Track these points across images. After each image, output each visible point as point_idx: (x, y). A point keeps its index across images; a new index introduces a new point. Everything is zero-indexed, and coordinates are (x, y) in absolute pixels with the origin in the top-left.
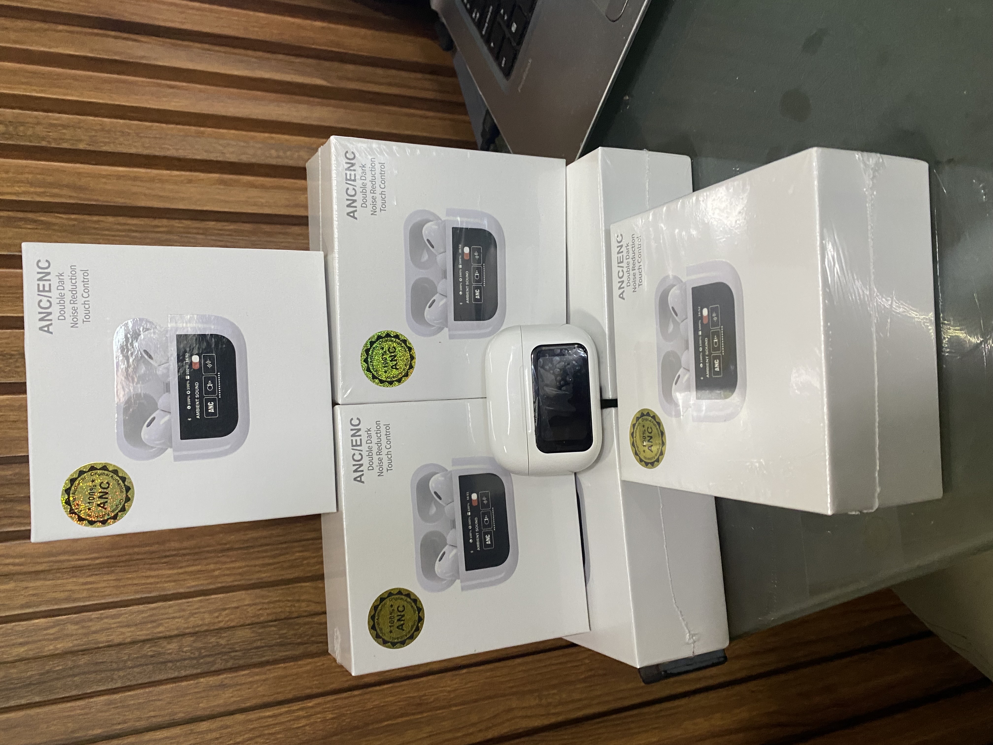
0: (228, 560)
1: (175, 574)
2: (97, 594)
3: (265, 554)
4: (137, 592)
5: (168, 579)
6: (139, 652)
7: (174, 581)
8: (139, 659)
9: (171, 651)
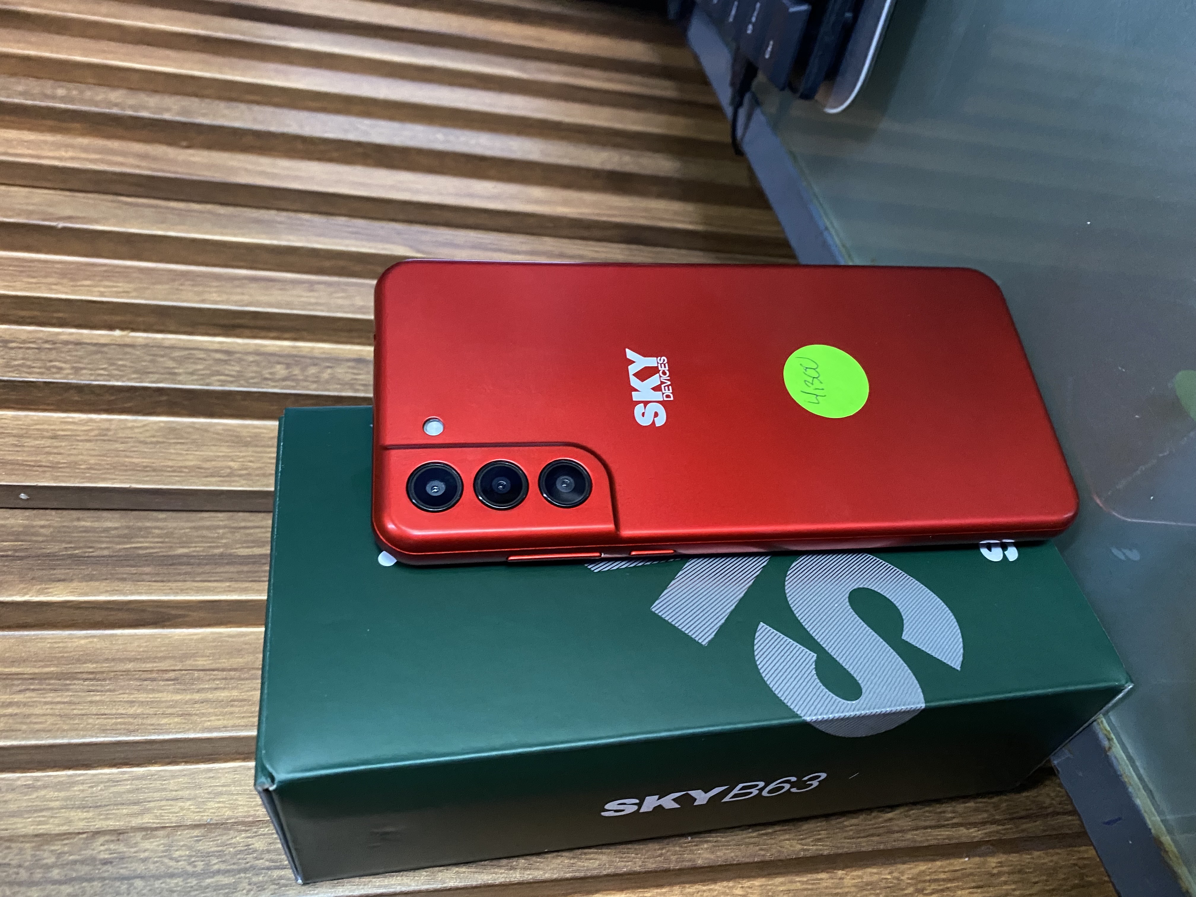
1: (186, 702)
2: (24, 727)
4: (104, 730)
5: (170, 711)
6: (81, 850)
7: (182, 715)
8: (78, 866)
9: (146, 854)
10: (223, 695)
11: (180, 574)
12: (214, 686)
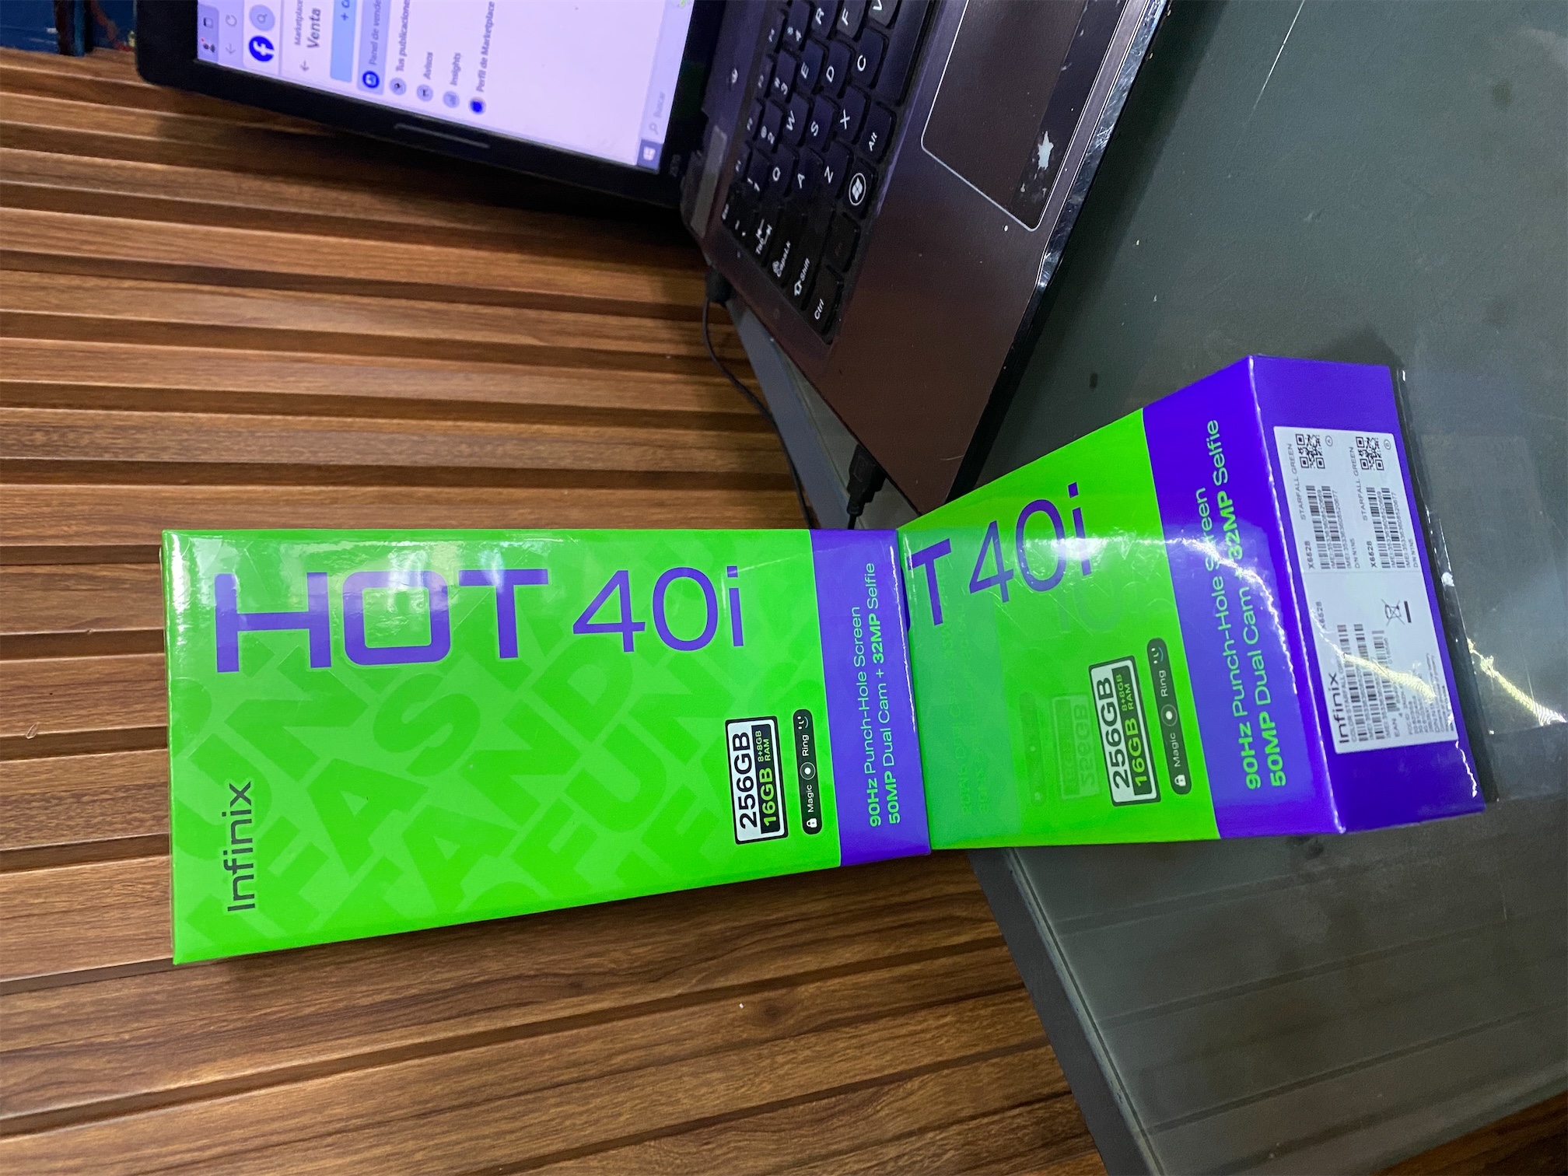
0: (438, 1130)
3: (498, 1115)
10: (378, 1152)
11: (313, 1035)
12: (368, 1144)
